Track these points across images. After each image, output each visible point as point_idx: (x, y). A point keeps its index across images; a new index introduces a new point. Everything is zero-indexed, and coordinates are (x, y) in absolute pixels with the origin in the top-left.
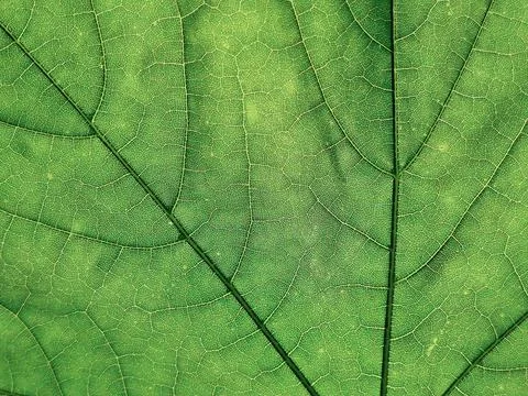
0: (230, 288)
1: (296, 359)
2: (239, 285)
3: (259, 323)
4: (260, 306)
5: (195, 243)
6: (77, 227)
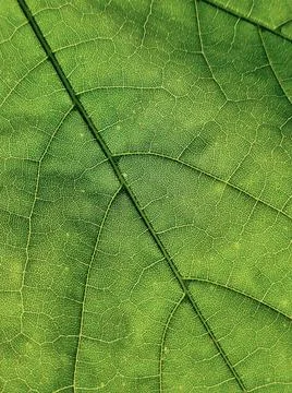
0: (75, 98)
1: (21, 16)
2: (66, 100)
3: (52, 59)
4: (49, 75)
5: (103, 150)
6: (220, 189)
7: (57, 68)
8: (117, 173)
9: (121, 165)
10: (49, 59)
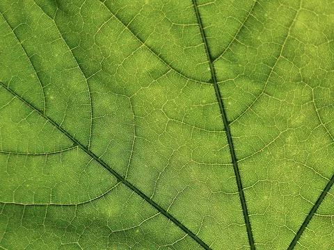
7: (233, 152)
8: (213, 72)
9: (209, 77)
10: (236, 160)
